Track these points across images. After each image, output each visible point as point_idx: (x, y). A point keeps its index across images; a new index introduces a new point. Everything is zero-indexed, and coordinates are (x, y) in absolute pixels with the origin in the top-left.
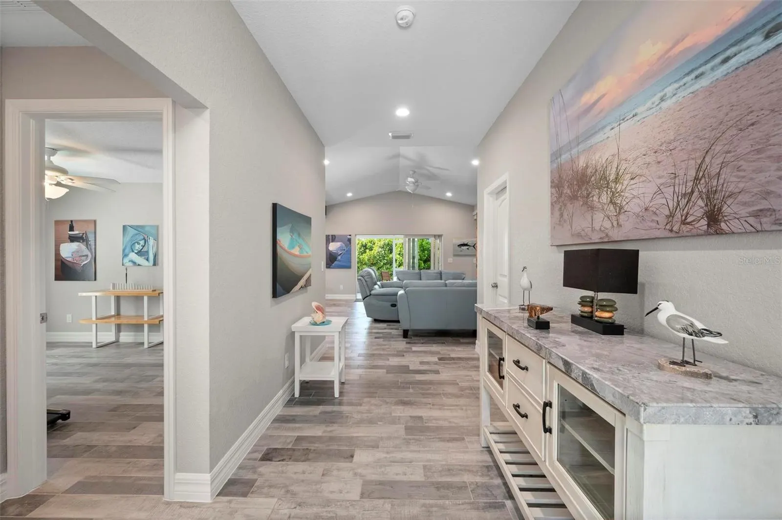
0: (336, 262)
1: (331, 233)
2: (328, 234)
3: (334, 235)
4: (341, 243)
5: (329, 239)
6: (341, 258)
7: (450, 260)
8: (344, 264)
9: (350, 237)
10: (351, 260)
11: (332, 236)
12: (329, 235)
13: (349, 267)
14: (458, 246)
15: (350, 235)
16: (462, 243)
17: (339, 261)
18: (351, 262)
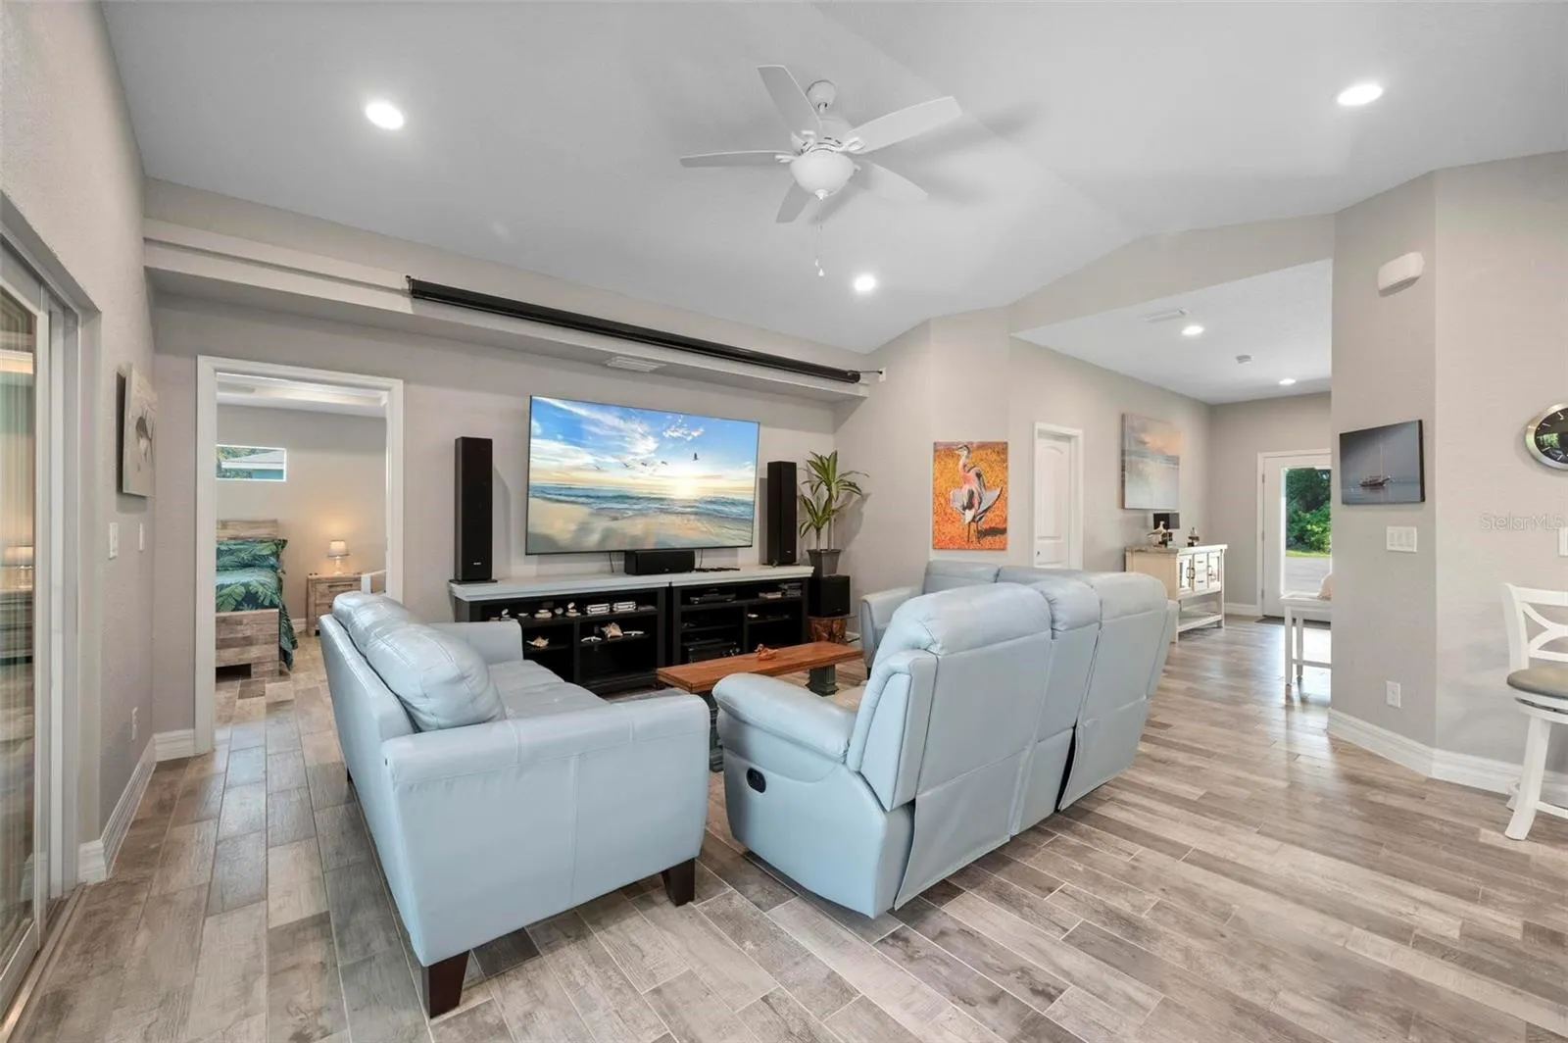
7: (114, 537)
14: (136, 427)
16: (141, 414)
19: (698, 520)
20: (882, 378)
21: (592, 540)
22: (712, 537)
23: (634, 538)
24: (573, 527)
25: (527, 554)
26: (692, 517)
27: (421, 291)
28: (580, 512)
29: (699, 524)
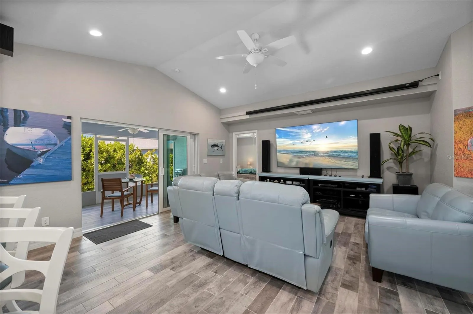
0: (28, 171)
1: (9, 104)
3: (24, 112)
4: (43, 130)
5: (6, 117)
6: (46, 160)
7: (205, 161)
8: (57, 173)
9: (69, 121)
10: (71, 164)
11: (15, 111)
13: (68, 178)
14: (212, 146)
15: (69, 118)
16: (214, 144)
17: (38, 167)
18: (70, 169)
19: (329, 158)
20: (440, 77)
21: (294, 164)
22: (337, 165)
23: (306, 164)
24: (288, 160)
25: (278, 167)
26: (327, 157)
27: (248, 113)
28: (290, 156)
29: (330, 160)
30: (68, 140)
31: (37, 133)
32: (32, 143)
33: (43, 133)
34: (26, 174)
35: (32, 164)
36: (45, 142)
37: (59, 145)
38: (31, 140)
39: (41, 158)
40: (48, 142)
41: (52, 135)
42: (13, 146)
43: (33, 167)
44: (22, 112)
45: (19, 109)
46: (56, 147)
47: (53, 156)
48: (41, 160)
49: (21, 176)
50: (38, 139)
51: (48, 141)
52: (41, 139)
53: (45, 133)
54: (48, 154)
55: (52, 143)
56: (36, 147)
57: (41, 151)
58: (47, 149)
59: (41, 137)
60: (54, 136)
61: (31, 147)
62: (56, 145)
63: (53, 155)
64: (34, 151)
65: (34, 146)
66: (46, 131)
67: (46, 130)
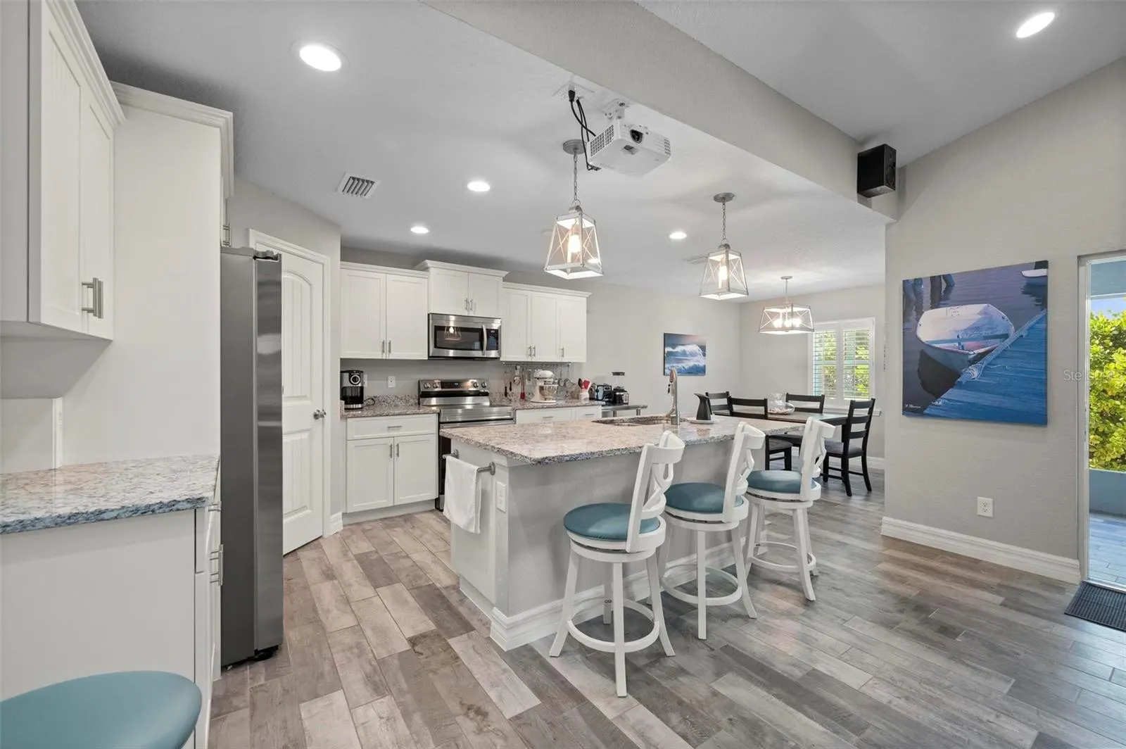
0: (952, 394)
1: (925, 270)
2: (911, 276)
3: (947, 278)
4: (979, 307)
5: (919, 295)
6: (985, 372)
9: (1041, 272)
10: (1044, 383)
12: (918, 282)
13: (1040, 419)
15: (1042, 265)
17: (971, 386)
18: (1043, 395)
30: (1037, 323)
31: (969, 314)
32: (958, 337)
33: (979, 314)
34: (948, 400)
35: (959, 380)
36: (984, 333)
37: (1013, 335)
38: (959, 331)
39: (976, 367)
40: (989, 332)
41: (997, 314)
42: (928, 345)
43: (961, 386)
44: (943, 280)
45: (937, 275)
46: (1008, 342)
47: (1000, 363)
48: (974, 372)
49: (940, 402)
50: (968, 329)
51: (989, 329)
52: (975, 328)
53: (984, 313)
54: (989, 358)
55: (998, 333)
56: (966, 344)
57: (976, 352)
58: (987, 349)
59: (974, 324)
60: (1003, 318)
61: (957, 344)
62: (1006, 336)
63: (999, 361)
64: (963, 353)
65: (962, 343)
66: (985, 308)
67: (986, 305)
